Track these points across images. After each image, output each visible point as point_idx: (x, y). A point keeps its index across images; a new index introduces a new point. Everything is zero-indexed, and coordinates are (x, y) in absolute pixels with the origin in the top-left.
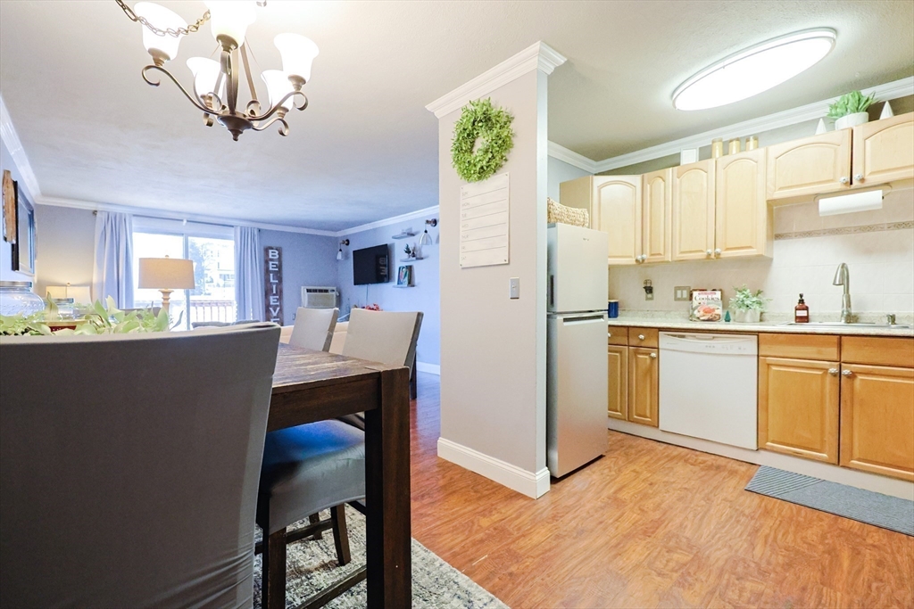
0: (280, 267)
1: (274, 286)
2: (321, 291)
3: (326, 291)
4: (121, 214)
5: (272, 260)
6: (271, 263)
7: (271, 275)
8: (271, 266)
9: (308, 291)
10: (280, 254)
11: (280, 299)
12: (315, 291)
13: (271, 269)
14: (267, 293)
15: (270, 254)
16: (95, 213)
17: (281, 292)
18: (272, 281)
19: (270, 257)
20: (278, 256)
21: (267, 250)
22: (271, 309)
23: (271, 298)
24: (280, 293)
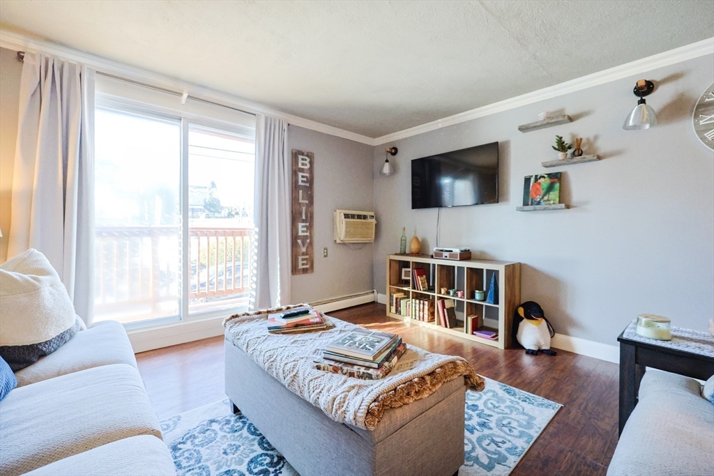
0: (311, 181)
1: (304, 209)
2: (359, 217)
3: (365, 217)
4: (72, 67)
5: (302, 170)
6: (300, 174)
7: (301, 192)
8: (300, 179)
9: (347, 216)
10: (311, 163)
11: (310, 228)
12: (353, 216)
13: (300, 183)
14: (295, 218)
15: (300, 162)
16: (20, 57)
17: (312, 217)
18: (301, 201)
19: (300, 166)
20: (308, 166)
21: (295, 155)
22: (299, 241)
23: (300, 225)
24: (310, 219)
